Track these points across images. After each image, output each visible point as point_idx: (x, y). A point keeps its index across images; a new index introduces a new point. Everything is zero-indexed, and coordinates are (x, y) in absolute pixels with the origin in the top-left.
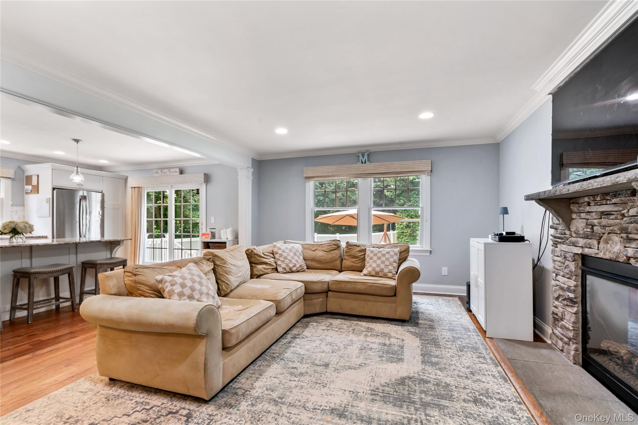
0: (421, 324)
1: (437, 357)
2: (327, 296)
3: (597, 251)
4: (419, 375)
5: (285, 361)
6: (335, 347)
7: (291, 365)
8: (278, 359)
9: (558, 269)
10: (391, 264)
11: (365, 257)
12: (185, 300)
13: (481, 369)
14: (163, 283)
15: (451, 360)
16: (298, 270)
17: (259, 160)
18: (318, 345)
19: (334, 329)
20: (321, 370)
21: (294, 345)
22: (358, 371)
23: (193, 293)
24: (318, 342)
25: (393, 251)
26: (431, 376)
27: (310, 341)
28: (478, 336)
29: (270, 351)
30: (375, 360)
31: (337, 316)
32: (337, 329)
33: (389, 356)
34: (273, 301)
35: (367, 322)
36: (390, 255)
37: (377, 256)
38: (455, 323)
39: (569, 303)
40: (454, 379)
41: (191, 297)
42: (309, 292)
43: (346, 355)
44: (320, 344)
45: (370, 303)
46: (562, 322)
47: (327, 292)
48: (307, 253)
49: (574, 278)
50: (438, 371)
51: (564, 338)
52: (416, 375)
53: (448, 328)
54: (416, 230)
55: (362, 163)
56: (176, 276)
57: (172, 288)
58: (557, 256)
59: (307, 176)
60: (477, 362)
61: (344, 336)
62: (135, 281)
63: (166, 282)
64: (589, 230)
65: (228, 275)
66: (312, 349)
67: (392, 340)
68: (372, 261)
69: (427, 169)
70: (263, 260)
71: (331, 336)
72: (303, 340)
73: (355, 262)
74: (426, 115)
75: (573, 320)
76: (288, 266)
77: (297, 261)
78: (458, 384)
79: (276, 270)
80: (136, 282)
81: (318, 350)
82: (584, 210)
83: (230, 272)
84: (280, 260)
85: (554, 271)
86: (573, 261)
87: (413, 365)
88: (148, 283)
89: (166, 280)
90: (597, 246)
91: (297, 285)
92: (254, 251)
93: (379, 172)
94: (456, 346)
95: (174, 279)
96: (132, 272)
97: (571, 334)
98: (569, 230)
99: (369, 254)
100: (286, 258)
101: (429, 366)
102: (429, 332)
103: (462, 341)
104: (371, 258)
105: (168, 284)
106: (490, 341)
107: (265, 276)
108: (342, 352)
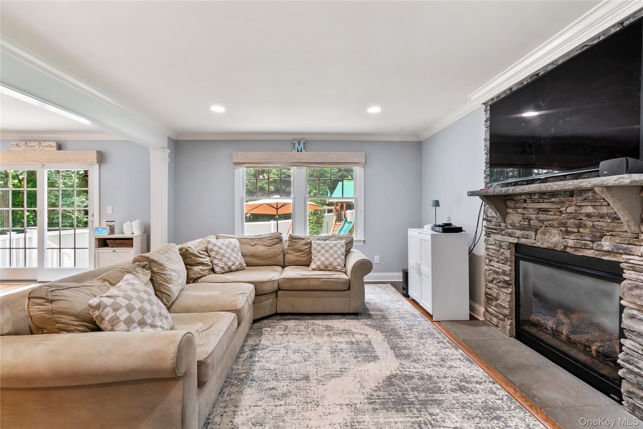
0: (373, 315)
1: (405, 348)
2: (277, 296)
3: (534, 241)
4: (400, 371)
5: (257, 382)
6: (304, 354)
7: (267, 385)
8: (248, 381)
9: (492, 256)
10: (339, 257)
11: (311, 250)
12: (135, 328)
13: (447, 354)
14: (101, 310)
15: (419, 350)
16: (238, 268)
17: (175, 139)
18: (285, 355)
19: (292, 332)
20: (304, 386)
21: (257, 359)
22: (342, 378)
23: (145, 317)
24: (283, 351)
25: (340, 243)
26: (412, 370)
27: (274, 352)
28: (426, 320)
29: (233, 372)
30: (352, 362)
31: (289, 317)
32: (296, 332)
33: (363, 355)
34: (233, 311)
35: (322, 319)
36: (338, 248)
37: (324, 249)
38: (401, 310)
39: (504, 285)
40: (431, 369)
41: (142, 324)
42: (259, 294)
43: (321, 362)
44: (287, 353)
45: (324, 299)
46: (498, 301)
47: (277, 292)
48: (245, 249)
49: (509, 264)
50: (414, 364)
51: (500, 315)
52: (398, 372)
53: (398, 316)
54: (322, 217)
55: (298, 151)
56: (118, 297)
57: (116, 315)
58: (490, 245)
59: (237, 161)
60: (439, 348)
61: (306, 339)
62: (52, 310)
63: (106, 306)
64: (526, 223)
65: (170, 284)
66: (281, 361)
67: (356, 336)
68: (320, 254)
69: (361, 162)
70: (199, 260)
71: (293, 341)
72: (264, 351)
73: (300, 256)
74: (374, 110)
75: (508, 299)
76: (227, 265)
77: (236, 258)
78: (438, 374)
79: (213, 270)
80: (52, 312)
81: (287, 361)
82: (520, 206)
83: (171, 279)
84: (216, 259)
85: (488, 258)
86: (508, 249)
87: (390, 361)
88: (75, 312)
89: (106, 304)
90: (534, 237)
91: (249, 288)
92: (189, 250)
93: (315, 161)
94: (415, 334)
95: (116, 300)
96: (47, 297)
97: (507, 312)
98: (505, 222)
99: (316, 247)
100: (223, 256)
101: (404, 359)
102: (385, 323)
103: (417, 328)
104: (319, 252)
105: (108, 309)
106: (439, 325)
107: (203, 279)
108: (314, 359)
